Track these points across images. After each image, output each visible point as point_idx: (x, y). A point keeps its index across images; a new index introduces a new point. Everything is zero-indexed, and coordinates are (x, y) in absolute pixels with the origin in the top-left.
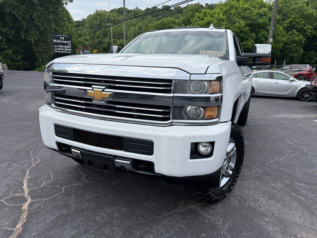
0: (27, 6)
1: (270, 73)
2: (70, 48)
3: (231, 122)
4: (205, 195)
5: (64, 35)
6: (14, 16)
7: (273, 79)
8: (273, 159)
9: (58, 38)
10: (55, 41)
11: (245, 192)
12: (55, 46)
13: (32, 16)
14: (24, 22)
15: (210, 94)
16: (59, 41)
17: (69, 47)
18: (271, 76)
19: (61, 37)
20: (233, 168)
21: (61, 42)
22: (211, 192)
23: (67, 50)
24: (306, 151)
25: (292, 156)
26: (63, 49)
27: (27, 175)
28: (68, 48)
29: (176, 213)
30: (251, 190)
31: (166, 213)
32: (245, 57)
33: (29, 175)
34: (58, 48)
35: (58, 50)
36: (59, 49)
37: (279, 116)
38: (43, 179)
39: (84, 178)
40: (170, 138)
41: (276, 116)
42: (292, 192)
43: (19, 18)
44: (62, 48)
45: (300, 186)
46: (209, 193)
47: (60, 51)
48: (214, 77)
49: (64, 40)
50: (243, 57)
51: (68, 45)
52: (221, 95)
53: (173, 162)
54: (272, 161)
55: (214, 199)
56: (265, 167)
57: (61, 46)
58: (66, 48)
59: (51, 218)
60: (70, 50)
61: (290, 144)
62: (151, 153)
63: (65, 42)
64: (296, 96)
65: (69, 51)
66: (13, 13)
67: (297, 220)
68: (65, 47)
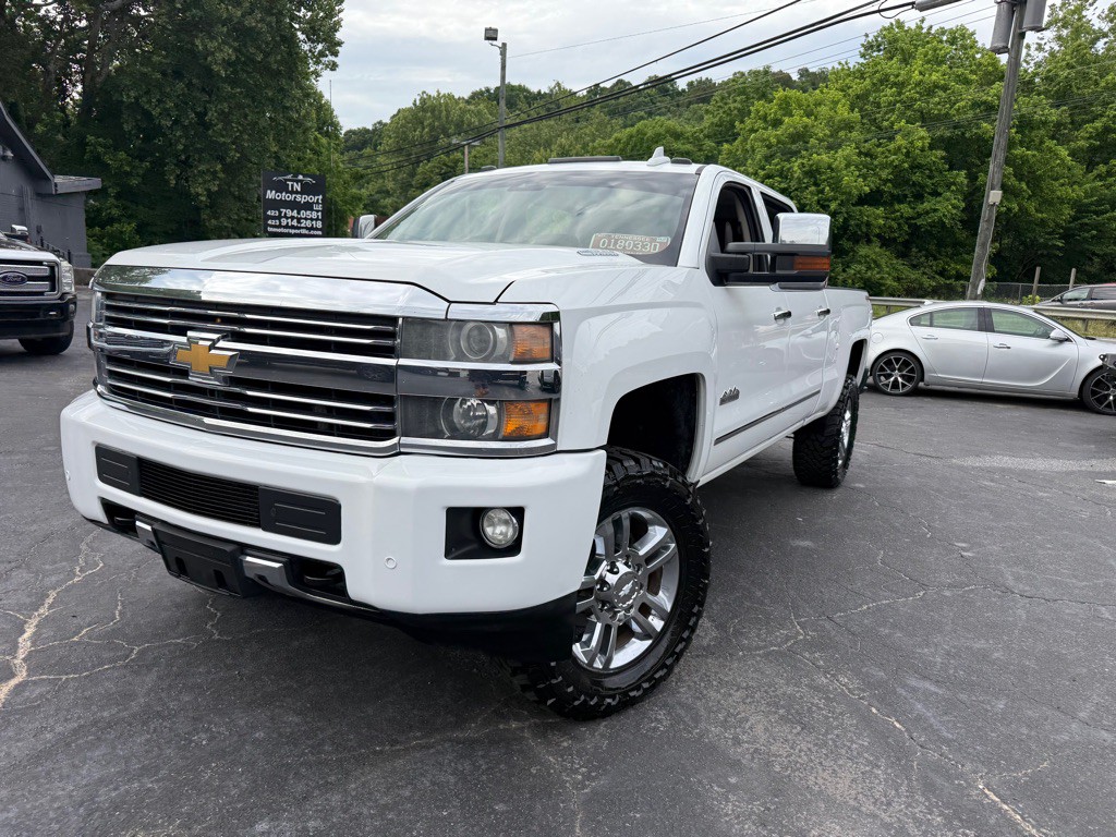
0: (190, 85)
1: (981, 311)
2: (317, 219)
3: (603, 453)
4: (542, 686)
5: (301, 177)
6: (147, 115)
7: (994, 331)
8: (874, 601)
9: (281, 187)
10: (271, 195)
11: (712, 694)
12: (269, 213)
13: (206, 114)
14: (178, 134)
15: (512, 363)
16: (284, 196)
17: (314, 215)
18: (985, 323)
19: (290, 183)
20: (669, 610)
21: (292, 197)
22: (560, 678)
23: (309, 224)
24: (1010, 582)
25: (947, 593)
26: (295, 223)
27: (46, 605)
28: (312, 219)
29: (450, 740)
30: (737, 691)
31: (417, 738)
32: (739, 256)
33: (50, 607)
34: (279, 218)
35: (280, 226)
36: (284, 222)
37: (978, 462)
38: (87, 620)
39: (212, 626)
40: (382, 491)
41: (970, 462)
42: (876, 703)
43: (163, 122)
44: (292, 218)
45: (914, 690)
46: (554, 681)
47: (287, 227)
48: (534, 313)
49: (302, 193)
50: (734, 256)
51: (312, 210)
52: (553, 366)
53: (391, 565)
54: (865, 607)
55: (576, 703)
56: (828, 625)
57: (289, 213)
58: (306, 219)
59: (59, 729)
60: (319, 224)
61: (965, 554)
62: (333, 537)
63: (302, 199)
64: (1074, 392)
65: (317, 229)
66: (146, 106)
67: (837, 789)
68: (304, 214)
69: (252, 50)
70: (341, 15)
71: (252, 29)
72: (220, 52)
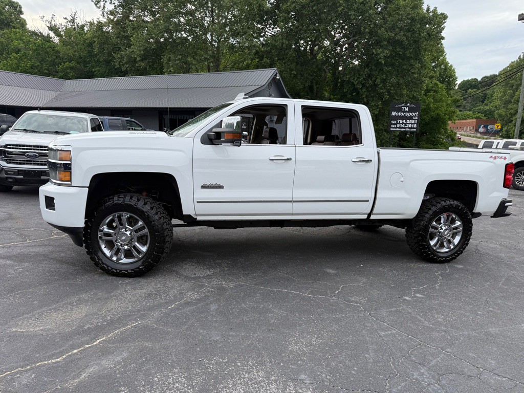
2: (415, 123)
3: (87, 189)
5: (409, 105)
9: (399, 110)
10: (394, 114)
12: (392, 122)
15: (59, 161)
16: (400, 114)
17: (413, 122)
19: (403, 108)
21: (403, 114)
23: (410, 126)
26: (404, 126)
28: (412, 124)
34: (396, 124)
35: (396, 127)
36: (398, 126)
43: (358, 86)
44: (403, 123)
47: (400, 128)
49: (408, 112)
51: (413, 119)
57: (401, 121)
58: (409, 124)
60: (415, 126)
63: (408, 115)
65: (414, 128)
66: (353, 81)
68: (408, 121)
69: (398, 50)
70: (444, 25)
71: (399, 40)
72: (382, 53)
